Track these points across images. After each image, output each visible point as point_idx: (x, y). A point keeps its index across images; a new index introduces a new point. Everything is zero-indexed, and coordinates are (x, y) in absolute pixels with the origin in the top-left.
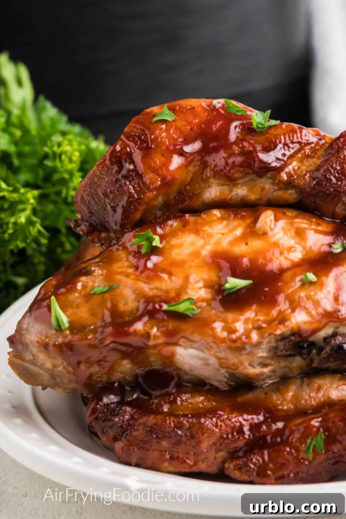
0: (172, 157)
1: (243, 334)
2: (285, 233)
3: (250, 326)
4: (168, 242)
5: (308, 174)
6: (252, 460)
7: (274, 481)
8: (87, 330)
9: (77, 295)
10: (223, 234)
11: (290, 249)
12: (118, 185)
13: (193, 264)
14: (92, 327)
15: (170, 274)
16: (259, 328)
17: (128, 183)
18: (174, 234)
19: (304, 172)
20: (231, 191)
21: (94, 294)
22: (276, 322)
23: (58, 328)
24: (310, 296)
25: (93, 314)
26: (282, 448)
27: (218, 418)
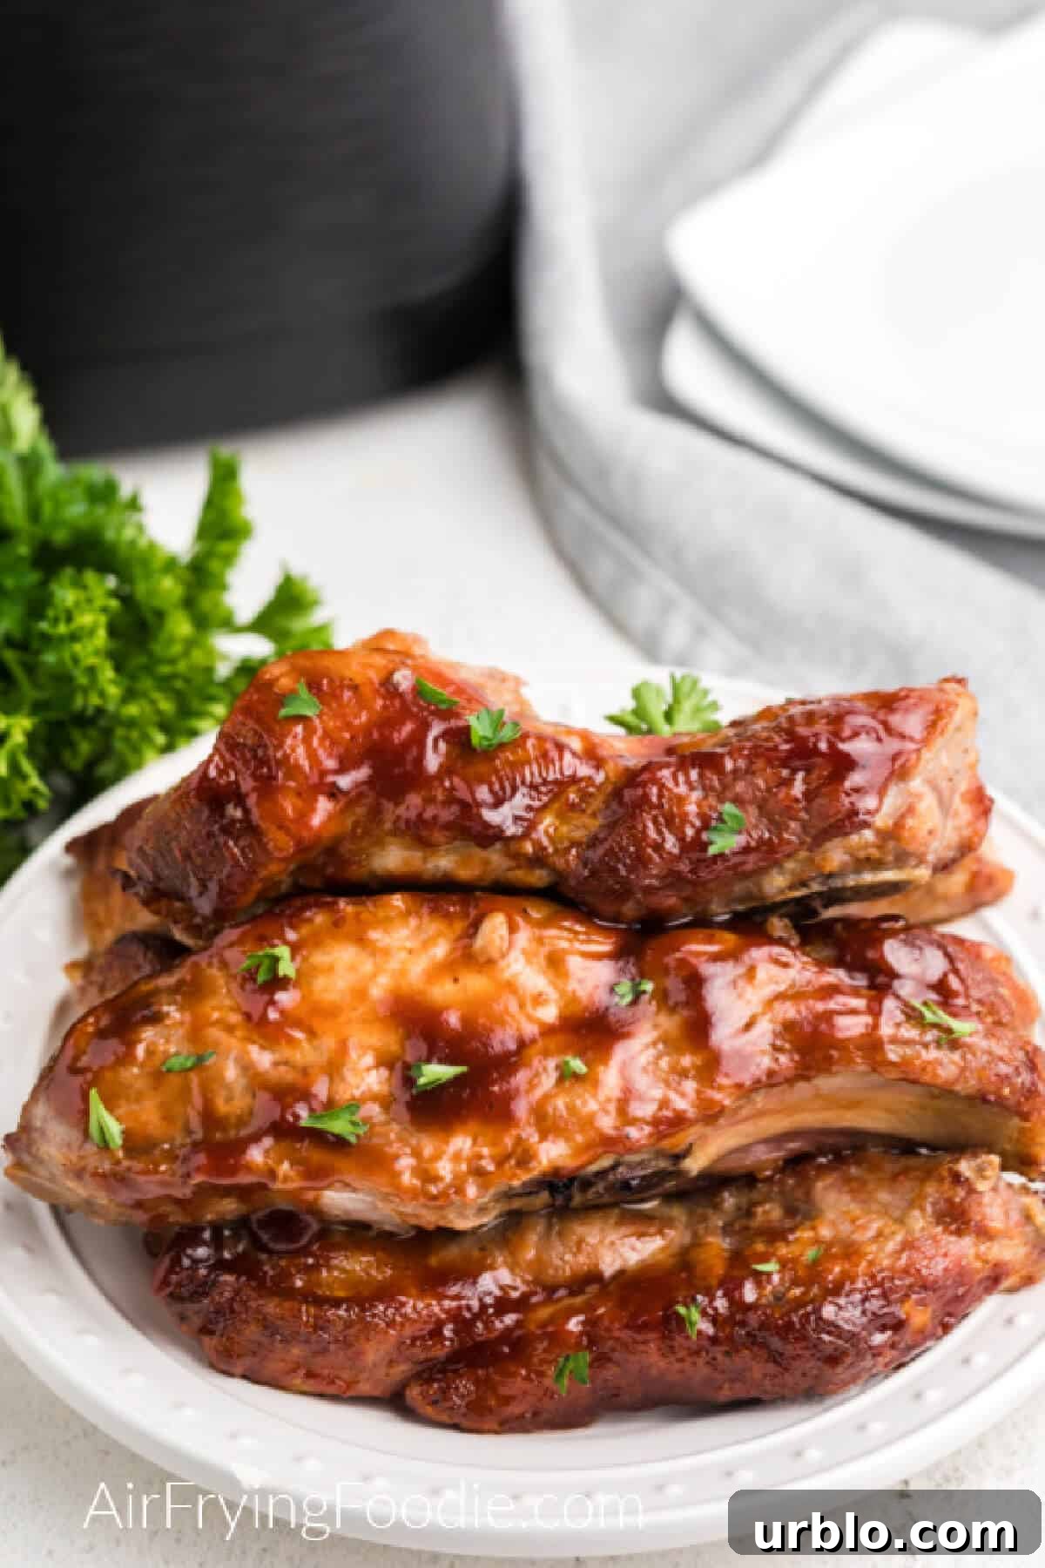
0: (316, 800)
1: (450, 1186)
2: (529, 961)
3: (464, 1167)
4: (305, 959)
5: (574, 851)
6: (457, 1388)
7: (496, 1427)
8: (157, 1152)
9: (135, 1070)
10: (410, 952)
11: (539, 1000)
12: (212, 842)
13: (354, 1015)
14: (166, 1146)
15: (312, 1034)
16: (479, 1173)
17: (231, 843)
18: (316, 941)
19: (566, 844)
20: (425, 860)
21: (169, 1071)
22: (513, 1162)
23: (102, 1145)
24: (574, 1106)
25: (167, 1118)
26: (513, 1369)
27: (397, 1309)
